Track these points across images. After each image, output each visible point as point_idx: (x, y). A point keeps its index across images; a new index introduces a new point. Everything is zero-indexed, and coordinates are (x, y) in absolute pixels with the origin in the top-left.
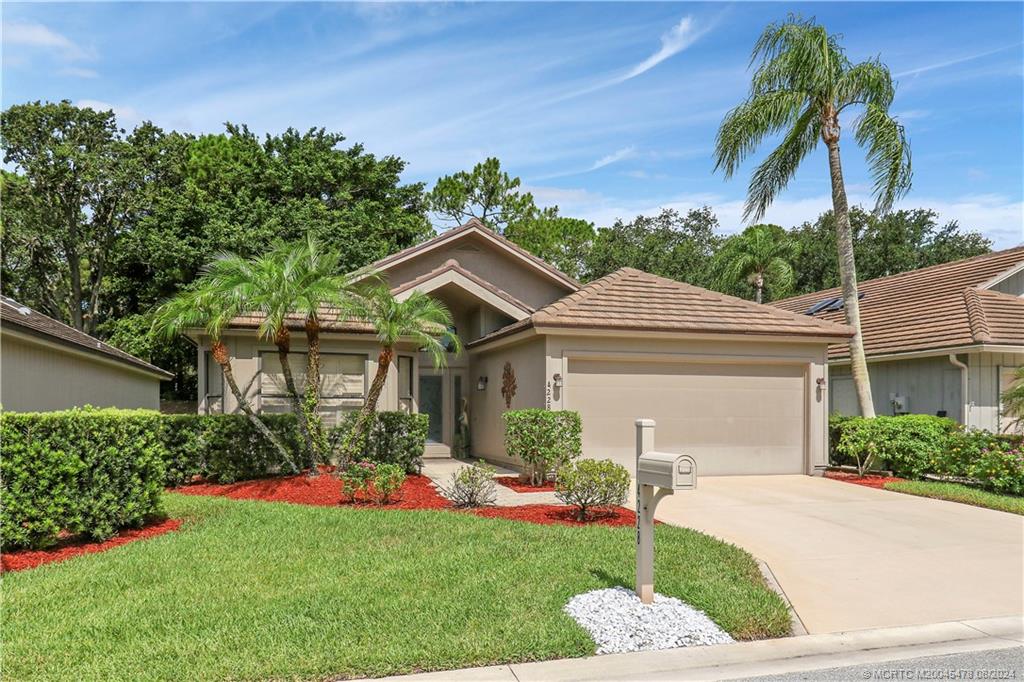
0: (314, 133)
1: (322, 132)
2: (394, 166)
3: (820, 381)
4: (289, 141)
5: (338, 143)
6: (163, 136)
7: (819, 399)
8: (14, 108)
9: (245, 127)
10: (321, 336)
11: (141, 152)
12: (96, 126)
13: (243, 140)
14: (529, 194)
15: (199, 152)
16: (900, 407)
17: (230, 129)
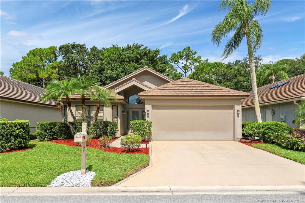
0: (135, 45)
1: (137, 44)
2: (157, 52)
3: (238, 111)
4: (128, 48)
5: (142, 47)
6: (98, 49)
7: (238, 116)
8: (61, 46)
9: (117, 45)
10: (86, 101)
11: (92, 54)
12: (82, 48)
13: (116, 48)
14: (200, 56)
15: (108, 52)
16: (282, 119)
17: (113, 46)
